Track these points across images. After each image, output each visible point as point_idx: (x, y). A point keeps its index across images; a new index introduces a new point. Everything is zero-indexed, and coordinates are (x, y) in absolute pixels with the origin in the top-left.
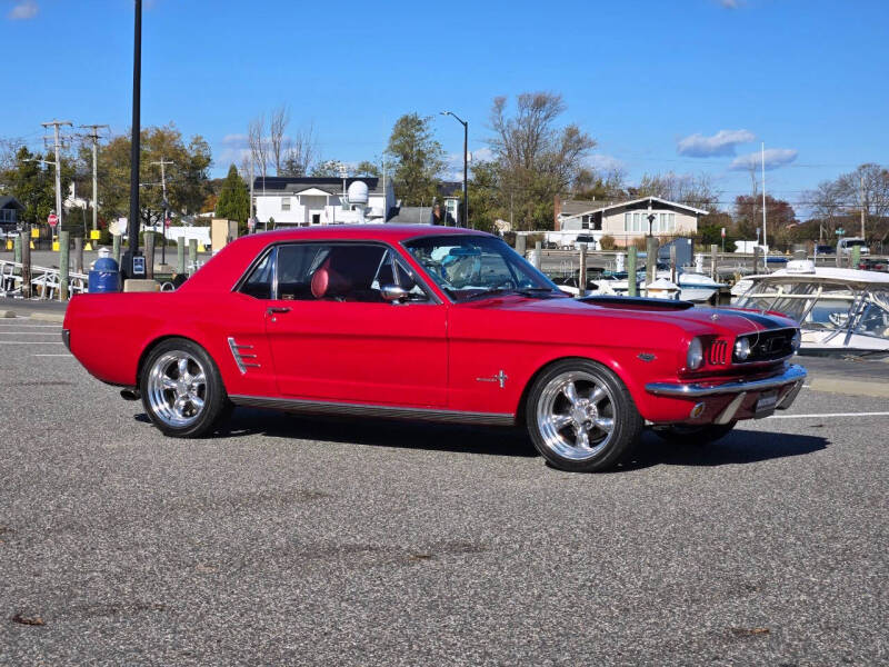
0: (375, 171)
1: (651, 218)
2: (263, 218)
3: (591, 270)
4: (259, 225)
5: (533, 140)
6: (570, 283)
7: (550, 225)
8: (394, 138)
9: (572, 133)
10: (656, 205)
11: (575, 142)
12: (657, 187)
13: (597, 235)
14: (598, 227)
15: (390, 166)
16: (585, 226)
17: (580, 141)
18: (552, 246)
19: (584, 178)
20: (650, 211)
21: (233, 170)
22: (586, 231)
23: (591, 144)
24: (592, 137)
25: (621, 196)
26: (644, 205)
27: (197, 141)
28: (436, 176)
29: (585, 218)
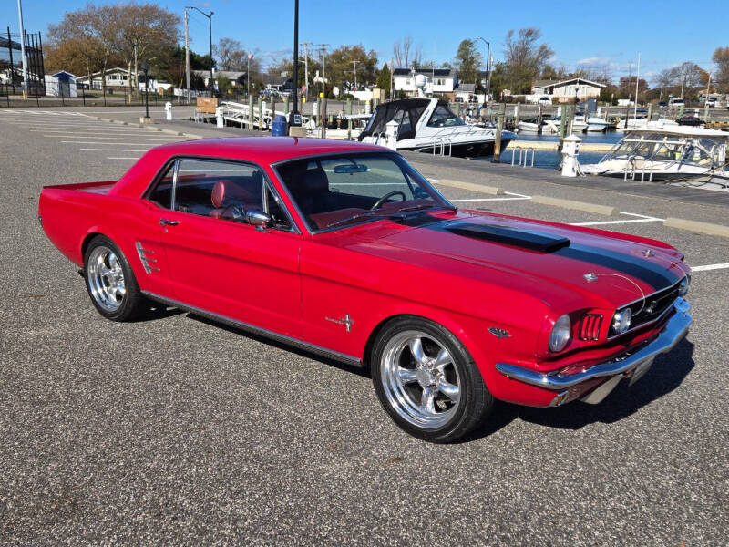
0: (450, 67)
1: (577, 90)
2: (397, 88)
3: (544, 116)
4: (396, 92)
5: (524, 51)
6: (534, 122)
7: (529, 92)
8: (459, 51)
9: (543, 47)
10: (581, 83)
11: (544, 52)
12: (582, 74)
13: (551, 97)
14: (551, 93)
15: (457, 64)
16: (546, 92)
17: (547, 51)
18: (529, 102)
19: (548, 69)
20: (577, 85)
21: (386, 65)
22: (545, 95)
23: (552, 53)
24: (553, 50)
25: (565, 78)
26: (575, 83)
27: (372, 52)
28: (477, 69)
29: (546, 89)
